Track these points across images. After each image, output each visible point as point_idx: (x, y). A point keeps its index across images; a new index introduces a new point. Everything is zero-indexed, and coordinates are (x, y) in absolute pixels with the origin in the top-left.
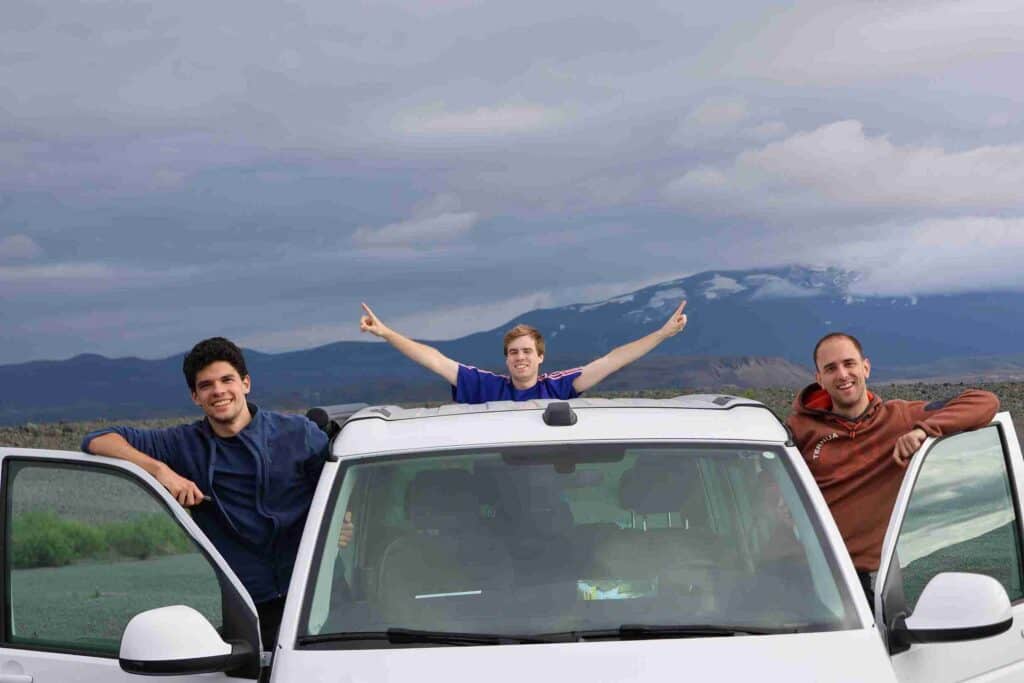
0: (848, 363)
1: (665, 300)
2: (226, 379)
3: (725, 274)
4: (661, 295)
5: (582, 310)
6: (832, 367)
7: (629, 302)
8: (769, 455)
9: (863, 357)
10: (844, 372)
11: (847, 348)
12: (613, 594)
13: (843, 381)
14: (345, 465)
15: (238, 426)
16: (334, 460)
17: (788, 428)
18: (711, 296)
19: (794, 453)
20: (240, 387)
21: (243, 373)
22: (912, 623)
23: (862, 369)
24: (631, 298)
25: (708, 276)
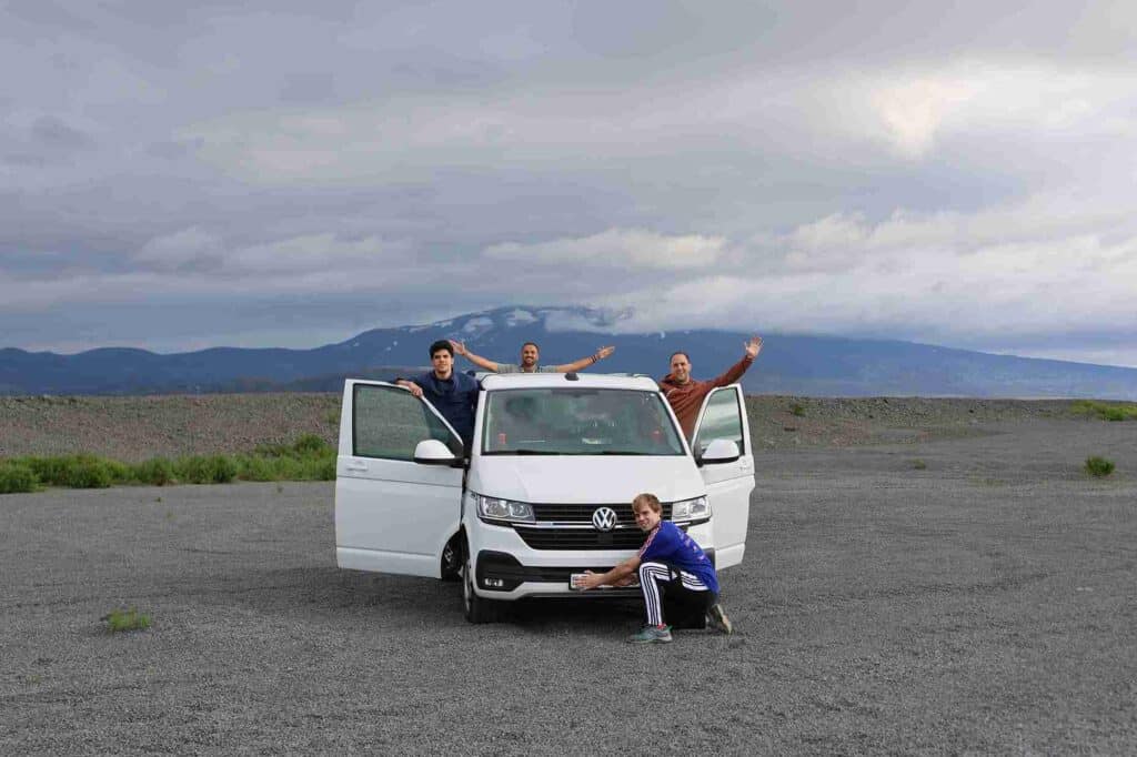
0: (683, 364)
1: (476, 326)
2: (445, 356)
3: (523, 308)
4: (474, 322)
5: (412, 330)
6: (676, 365)
7: (448, 326)
8: (653, 395)
9: (689, 362)
10: (680, 367)
11: (682, 358)
12: (596, 442)
13: (679, 370)
14: (489, 393)
15: (448, 375)
16: (484, 390)
17: (659, 385)
18: (512, 324)
19: (661, 394)
20: (450, 361)
21: (452, 355)
22: (704, 457)
23: (688, 367)
24: (450, 323)
25: (512, 309)
